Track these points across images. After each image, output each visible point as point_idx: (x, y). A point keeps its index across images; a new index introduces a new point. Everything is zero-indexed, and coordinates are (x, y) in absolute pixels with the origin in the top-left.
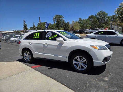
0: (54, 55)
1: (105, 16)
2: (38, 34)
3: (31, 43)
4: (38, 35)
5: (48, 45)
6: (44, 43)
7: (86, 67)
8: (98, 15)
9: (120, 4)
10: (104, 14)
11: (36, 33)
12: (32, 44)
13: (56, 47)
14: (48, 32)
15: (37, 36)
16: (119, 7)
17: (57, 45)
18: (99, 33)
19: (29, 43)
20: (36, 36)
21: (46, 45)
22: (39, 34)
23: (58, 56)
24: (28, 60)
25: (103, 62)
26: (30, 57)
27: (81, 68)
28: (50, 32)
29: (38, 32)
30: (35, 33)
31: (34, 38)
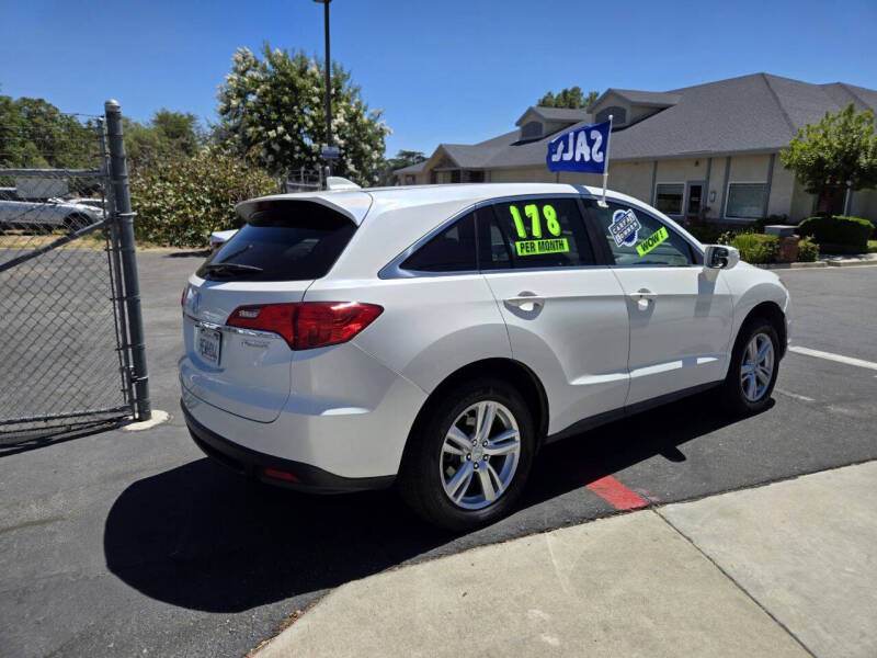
3: (528, 307)
4: (555, 229)
5: (653, 303)
7: (768, 376)
15: (546, 233)
19: (512, 306)
20: (536, 231)
21: (643, 305)
22: (558, 220)
23: (700, 361)
30: (514, 210)
31: (525, 253)
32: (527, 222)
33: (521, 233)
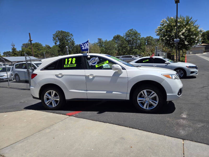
0: (105, 92)
1: (136, 37)
2: (72, 61)
3: (60, 76)
5: (94, 77)
6: (87, 74)
7: (156, 103)
8: (128, 35)
9: (162, 21)
10: (136, 34)
11: (68, 58)
12: (62, 76)
13: (109, 80)
14: (92, 57)
15: (71, 63)
16: (161, 25)
17: (112, 75)
18: (143, 62)
19: (57, 76)
20: (69, 63)
21: (91, 77)
22: (75, 61)
23: (114, 93)
24: (54, 105)
25: (178, 95)
26: (58, 99)
27: (149, 107)
28: (96, 57)
29: (72, 58)
30: (66, 60)
31: (66, 67)
32: (68, 61)
33: (66, 63)
